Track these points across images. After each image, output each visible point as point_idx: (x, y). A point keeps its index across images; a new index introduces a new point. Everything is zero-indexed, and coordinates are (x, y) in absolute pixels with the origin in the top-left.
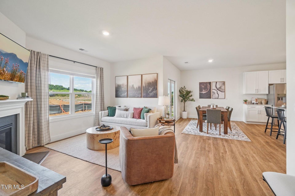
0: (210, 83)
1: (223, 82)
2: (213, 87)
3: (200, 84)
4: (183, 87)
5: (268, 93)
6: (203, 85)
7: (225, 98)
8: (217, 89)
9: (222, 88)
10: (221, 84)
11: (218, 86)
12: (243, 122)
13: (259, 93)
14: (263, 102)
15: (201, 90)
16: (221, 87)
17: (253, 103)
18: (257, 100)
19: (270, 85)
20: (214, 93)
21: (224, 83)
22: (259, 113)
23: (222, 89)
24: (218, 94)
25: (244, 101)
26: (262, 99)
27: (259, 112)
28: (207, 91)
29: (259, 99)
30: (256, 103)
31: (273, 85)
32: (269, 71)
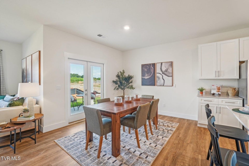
0: (154, 65)
1: (170, 63)
2: (158, 70)
3: (143, 66)
5: (238, 78)
6: (146, 68)
7: (172, 86)
8: (163, 73)
9: (169, 70)
10: (167, 65)
11: (164, 69)
14: (231, 92)
15: (143, 75)
16: (167, 69)
17: (214, 94)
18: (219, 89)
20: (159, 78)
21: (171, 64)
23: (169, 72)
24: (164, 79)
25: (199, 90)
28: (151, 76)
29: (222, 86)
30: (217, 93)
31: (245, 63)
32: (240, 39)
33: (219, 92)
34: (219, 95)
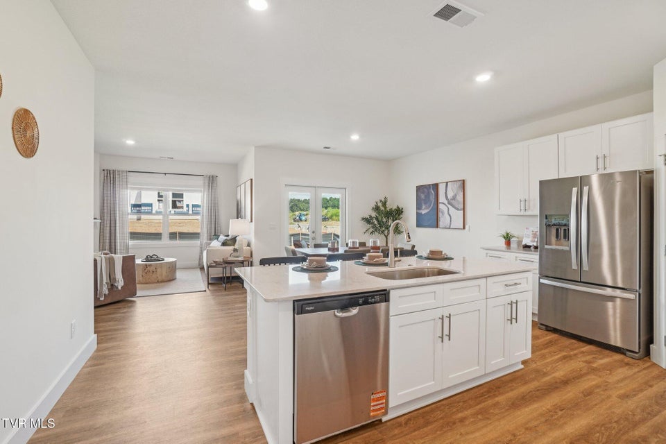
0: (436, 186)
1: (460, 183)
3: (419, 188)
4: (383, 200)
6: (423, 193)
7: (464, 228)
8: (449, 203)
9: (458, 197)
10: (456, 186)
11: (450, 195)
15: (419, 207)
16: (456, 195)
17: (527, 247)
20: (443, 213)
21: (463, 184)
23: (458, 201)
24: (450, 215)
28: (430, 209)
32: (560, 135)
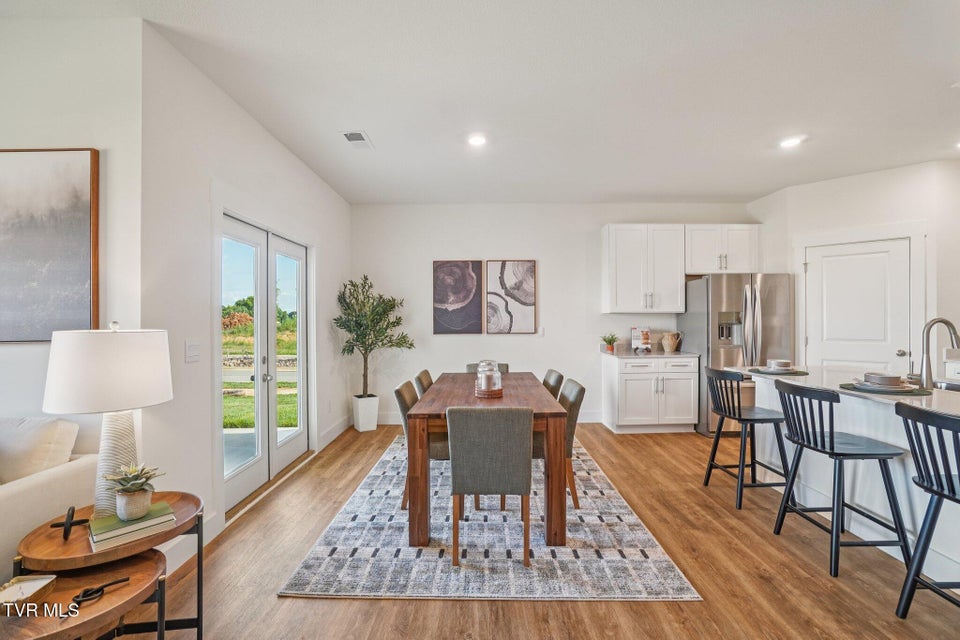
0: (478, 266)
1: (529, 264)
2: (491, 283)
3: (439, 266)
4: (359, 281)
5: (682, 310)
6: (451, 274)
7: (536, 332)
8: (507, 294)
9: (525, 286)
10: (521, 269)
11: (510, 281)
12: (600, 425)
13: (655, 310)
14: (668, 343)
15: (439, 296)
16: (521, 282)
17: (636, 350)
18: (646, 337)
19: (689, 277)
20: (494, 309)
21: (532, 267)
22: (660, 389)
23: (524, 291)
24: (509, 313)
25: (604, 340)
26: (661, 332)
27: (660, 384)
28: (467, 302)
29: (653, 331)
30: (644, 347)
31: (703, 280)
32: (687, 226)
33: (647, 344)
34: (648, 351)
